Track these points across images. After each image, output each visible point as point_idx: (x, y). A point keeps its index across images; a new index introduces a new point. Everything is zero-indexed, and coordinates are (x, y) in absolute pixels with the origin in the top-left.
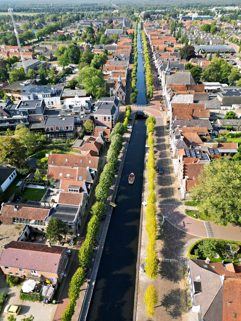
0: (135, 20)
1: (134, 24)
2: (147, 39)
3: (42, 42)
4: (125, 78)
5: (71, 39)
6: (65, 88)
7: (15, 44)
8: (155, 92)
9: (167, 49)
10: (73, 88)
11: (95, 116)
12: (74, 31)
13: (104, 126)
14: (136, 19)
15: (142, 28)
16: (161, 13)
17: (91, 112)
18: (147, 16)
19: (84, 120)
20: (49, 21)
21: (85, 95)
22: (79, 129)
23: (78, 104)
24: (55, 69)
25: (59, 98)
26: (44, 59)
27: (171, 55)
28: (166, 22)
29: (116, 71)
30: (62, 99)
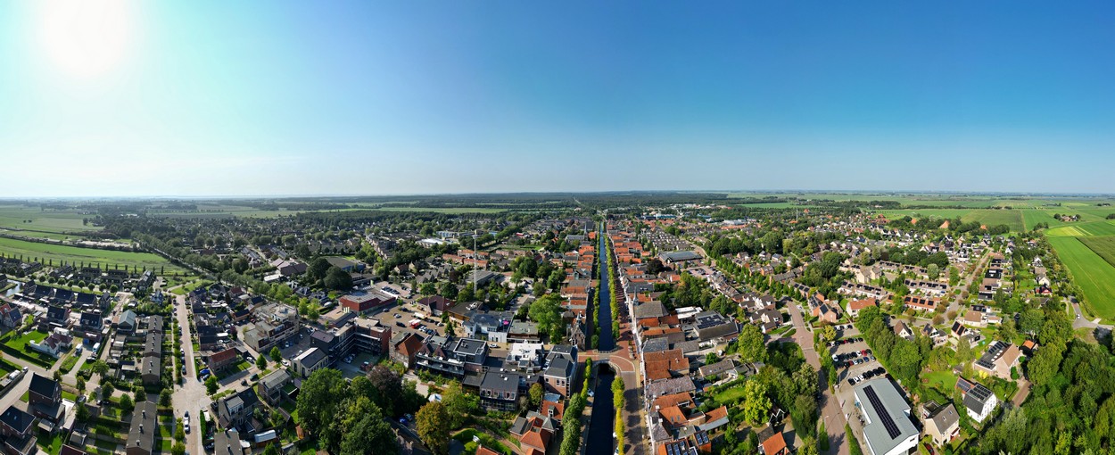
0: (598, 221)
1: (597, 223)
2: (611, 244)
3: (499, 246)
4: (585, 307)
5: (530, 243)
6: (514, 318)
7: (471, 248)
8: (622, 325)
9: (634, 260)
10: (522, 318)
11: (546, 376)
12: (534, 234)
13: (556, 392)
14: (599, 219)
15: (605, 231)
16: (624, 212)
17: (542, 369)
18: (610, 217)
19: (530, 383)
20: (510, 220)
21: (536, 332)
22: (523, 400)
23: (526, 354)
24: (507, 284)
25: (506, 334)
26: (498, 269)
27: (639, 270)
28: (630, 222)
29: (576, 295)
30: (509, 336)
